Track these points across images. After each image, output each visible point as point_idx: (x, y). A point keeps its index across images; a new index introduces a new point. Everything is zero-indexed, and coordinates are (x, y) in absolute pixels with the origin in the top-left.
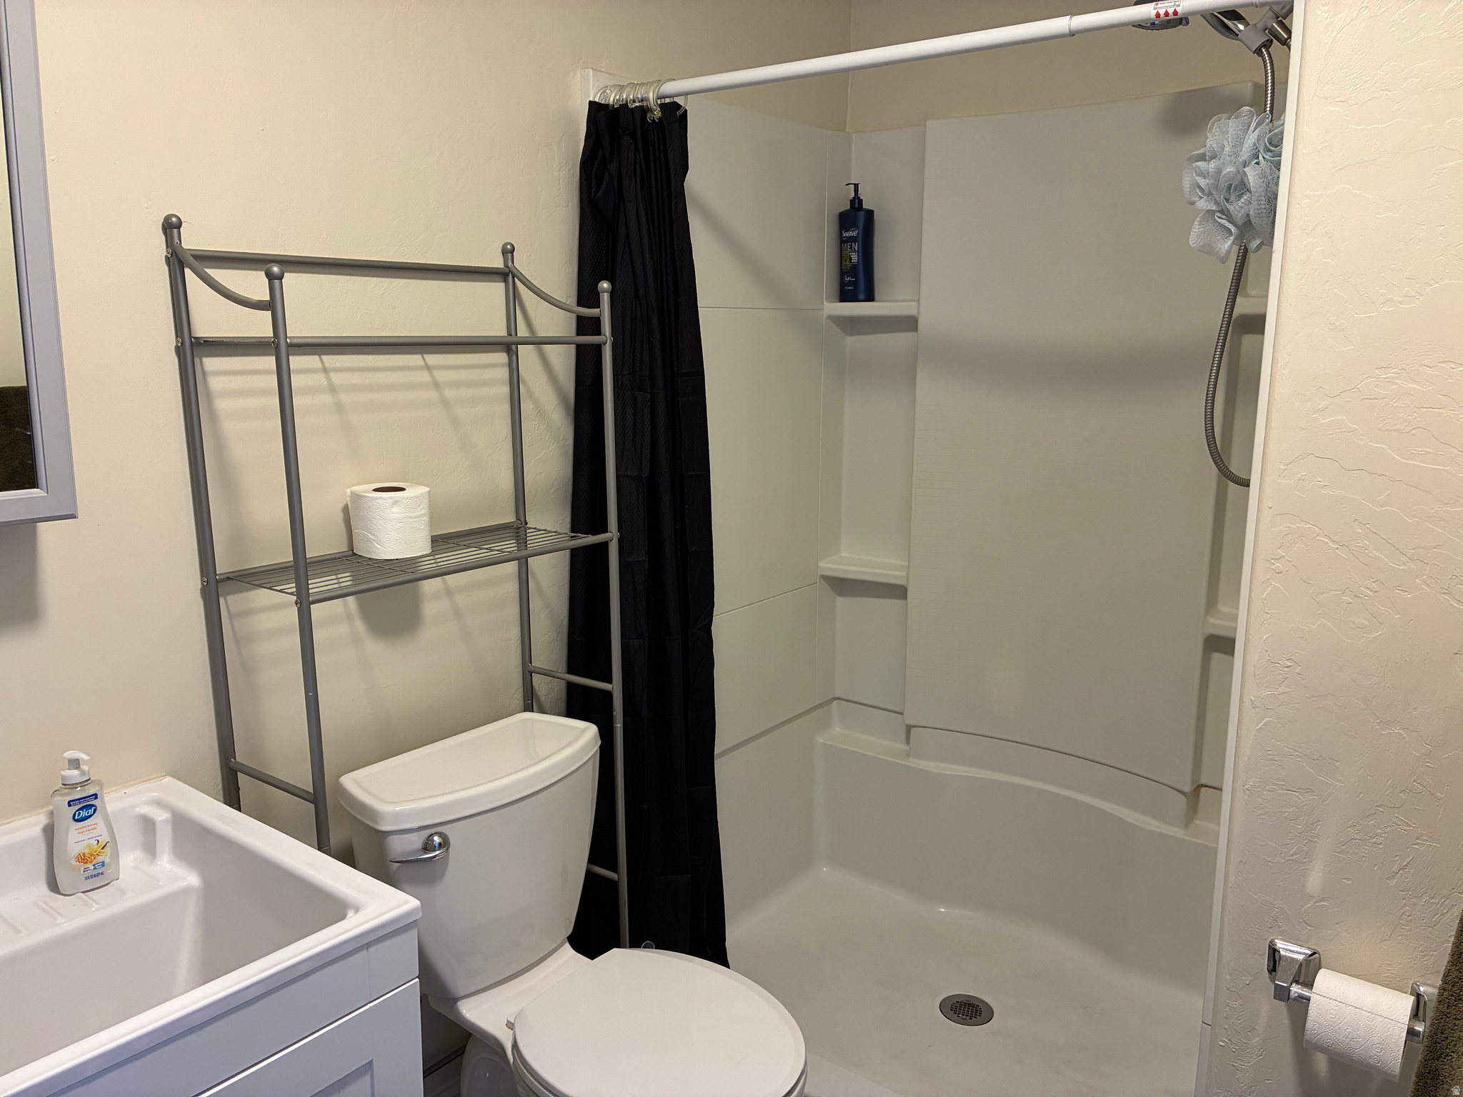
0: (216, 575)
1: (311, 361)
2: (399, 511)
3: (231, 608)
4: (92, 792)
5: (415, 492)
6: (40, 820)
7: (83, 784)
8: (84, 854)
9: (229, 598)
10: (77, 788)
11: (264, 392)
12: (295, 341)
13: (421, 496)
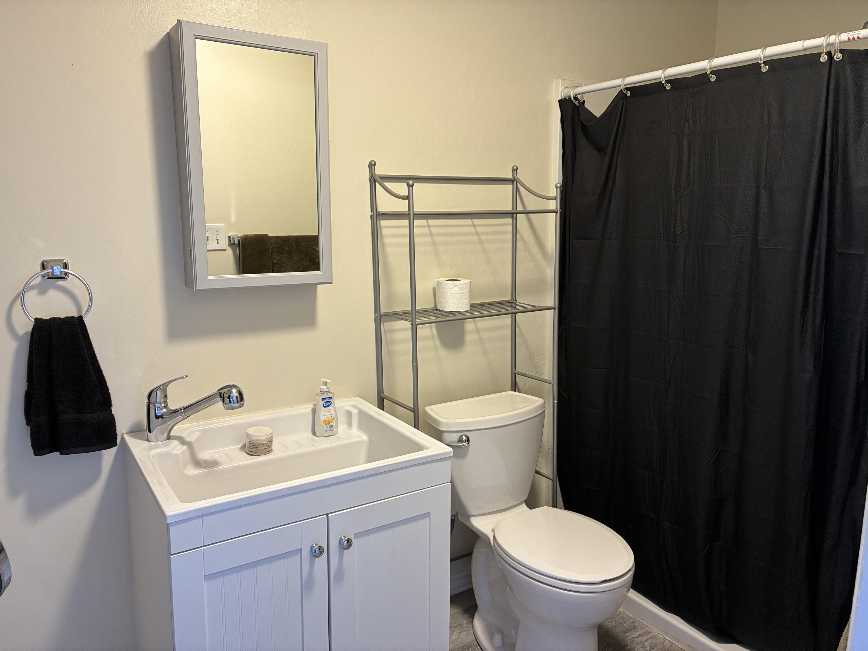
0: (380, 313)
1: (423, 222)
2: (456, 289)
3: (385, 328)
4: (330, 396)
5: (463, 281)
6: (311, 406)
7: (328, 392)
8: (326, 421)
9: (385, 324)
10: (325, 393)
11: (403, 236)
12: (417, 213)
13: (467, 283)
